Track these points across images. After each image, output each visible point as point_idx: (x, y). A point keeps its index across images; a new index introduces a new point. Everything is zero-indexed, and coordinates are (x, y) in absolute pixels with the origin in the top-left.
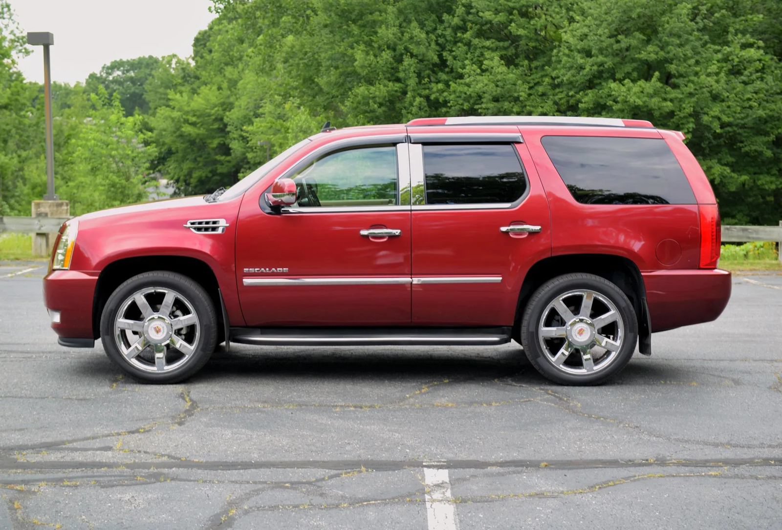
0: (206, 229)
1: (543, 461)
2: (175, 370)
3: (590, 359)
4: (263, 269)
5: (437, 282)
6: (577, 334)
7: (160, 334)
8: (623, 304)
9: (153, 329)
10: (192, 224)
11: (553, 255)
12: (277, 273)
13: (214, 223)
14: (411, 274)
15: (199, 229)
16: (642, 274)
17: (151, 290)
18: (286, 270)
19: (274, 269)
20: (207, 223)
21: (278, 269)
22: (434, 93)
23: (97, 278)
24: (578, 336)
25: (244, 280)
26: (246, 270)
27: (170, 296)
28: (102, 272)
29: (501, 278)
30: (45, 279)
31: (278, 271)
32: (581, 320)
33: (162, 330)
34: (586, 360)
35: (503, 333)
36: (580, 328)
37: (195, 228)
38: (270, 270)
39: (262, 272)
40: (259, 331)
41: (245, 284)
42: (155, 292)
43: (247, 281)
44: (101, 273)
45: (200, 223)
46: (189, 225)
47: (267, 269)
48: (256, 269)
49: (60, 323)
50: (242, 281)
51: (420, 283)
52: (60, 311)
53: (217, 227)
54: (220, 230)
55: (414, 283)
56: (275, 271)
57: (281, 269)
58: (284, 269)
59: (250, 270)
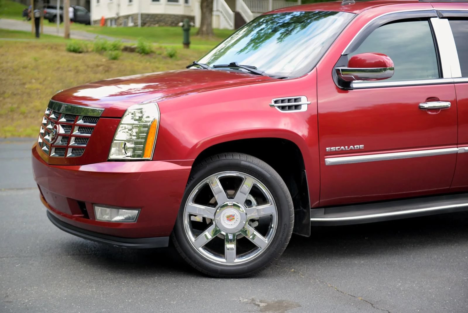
0: (290, 107)
4: (343, 147)
10: (276, 102)
12: (355, 150)
13: (296, 100)
15: (283, 108)
18: (362, 146)
19: (352, 147)
20: (289, 101)
21: (356, 146)
23: (190, 167)
25: (326, 159)
26: (327, 148)
28: (196, 160)
31: (356, 148)
37: (279, 107)
38: (348, 148)
39: (342, 150)
45: (283, 101)
46: (273, 104)
47: (346, 147)
48: (337, 148)
49: (136, 222)
50: (324, 161)
51: (463, 151)
52: (140, 209)
53: (300, 105)
54: (304, 108)
55: (459, 152)
56: (353, 148)
57: (358, 146)
58: (361, 146)
59: (332, 148)
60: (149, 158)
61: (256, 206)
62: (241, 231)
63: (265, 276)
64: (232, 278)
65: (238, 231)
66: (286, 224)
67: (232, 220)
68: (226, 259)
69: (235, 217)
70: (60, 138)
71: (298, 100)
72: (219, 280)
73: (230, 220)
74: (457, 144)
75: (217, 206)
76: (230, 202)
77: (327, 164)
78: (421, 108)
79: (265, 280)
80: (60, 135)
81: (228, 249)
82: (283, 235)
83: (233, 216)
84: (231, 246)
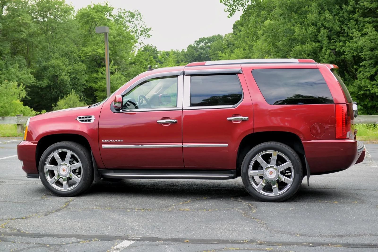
0: (86, 121)
1: (186, 239)
2: (72, 190)
3: (276, 188)
4: (111, 140)
5: (195, 147)
6: (269, 174)
7: (65, 172)
8: (293, 158)
9: (62, 169)
10: (80, 118)
11: (254, 132)
12: (118, 142)
13: (90, 117)
14: (182, 143)
15: (82, 121)
16: (302, 142)
17: (60, 151)
19: (116, 140)
20: (86, 118)
21: (118, 140)
22: (338, 47)
23: (36, 144)
24: (270, 175)
26: (103, 140)
27: (69, 153)
29: (227, 144)
30: (17, 145)
32: (271, 167)
33: (66, 170)
34: (274, 188)
35: (232, 174)
36: (271, 171)
37: (80, 120)
38: (114, 141)
39: (111, 142)
40: (113, 171)
41: (103, 147)
42: (63, 151)
43: (104, 146)
44: (38, 142)
45: (83, 118)
46: (78, 119)
47: (113, 140)
48: (108, 140)
49: (24, 166)
51: (187, 147)
52: (23, 161)
53: (91, 120)
54: (92, 121)
55: (184, 147)
57: (120, 140)
58: (121, 140)
59: (105, 140)
60: (25, 140)
75: (58, 165)
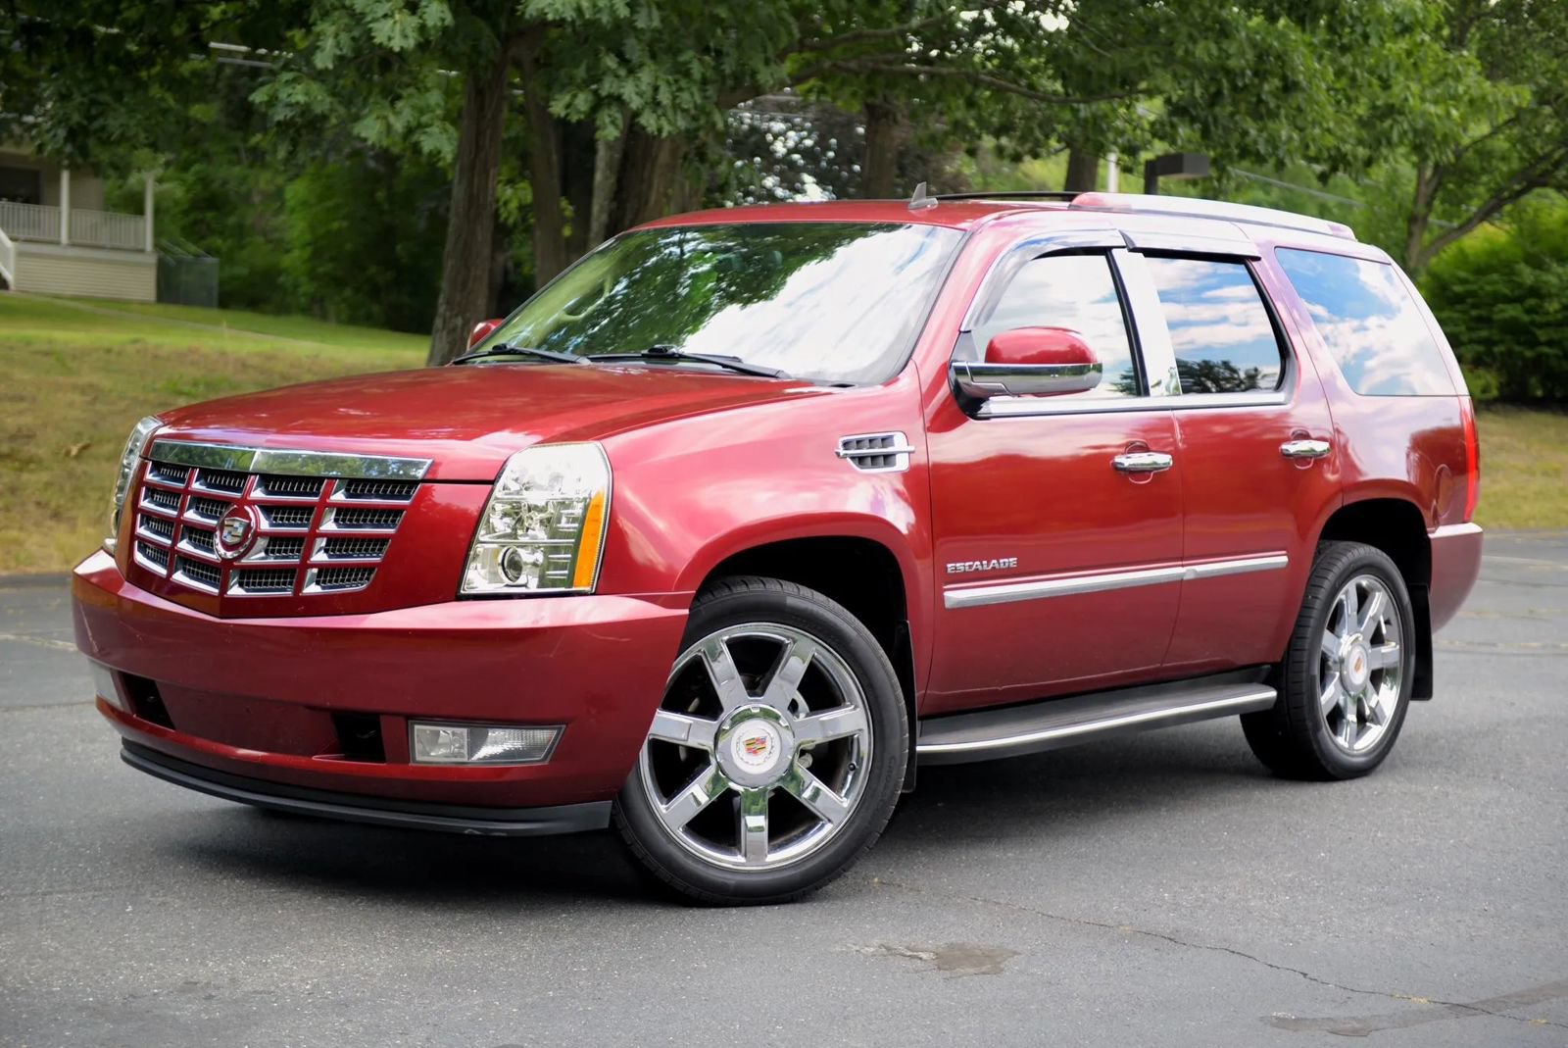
0: (874, 460)
4: (978, 563)
5: (1231, 572)
10: (846, 445)
11: (1344, 504)
12: (1000, 570)
13: (884, 442)
15: (860, 460)
16: (1429, 536)
18: (1013, 560)
19: (994, 561)
20: (872, 443)
21: (1001, 561)
23: (686, 611)
25: (946, 594)
26: (949, 565)
28: (697, 592)
29: (1286, 558)
31: (1002, 566)
37: (853, 458)
38: (988, 565)
39: (977, 570)
43: (952, 596)
44: (694, 598)
45: (859, 444)
46: (841, 449)
47: (985, 562)
48: (967, 564)
49: (546, 763)
50: (942, 599)
52: (564, 726)
53: (893, 455)
54: (902, 463)
55: (1185, 578)
56: (997, 566)
57: (1006, 560)
58: (1011, 560)
59: (958, 565)
60: (587, 589)
61: (807, 715)
62: (782, 779)
63: (827, 897)
64: (760, 904)
65: (774, 779)
66: (893, 757)
67: (759, 752)
68: (745, 856)
69: (768, 744)
70: (262, 543)
71: (886, 442)
72: (734, 911)
73: (755, 752)
74: (1182, 559)
75: (723, 716)
76: (755, 705)
77: (948, 605)
78: (1118, 469)
79: (826, 905)
80: (263, 534)
81: (751, 830)
82: (886, 787)
83: (763, 741)
84: (756, 822)
